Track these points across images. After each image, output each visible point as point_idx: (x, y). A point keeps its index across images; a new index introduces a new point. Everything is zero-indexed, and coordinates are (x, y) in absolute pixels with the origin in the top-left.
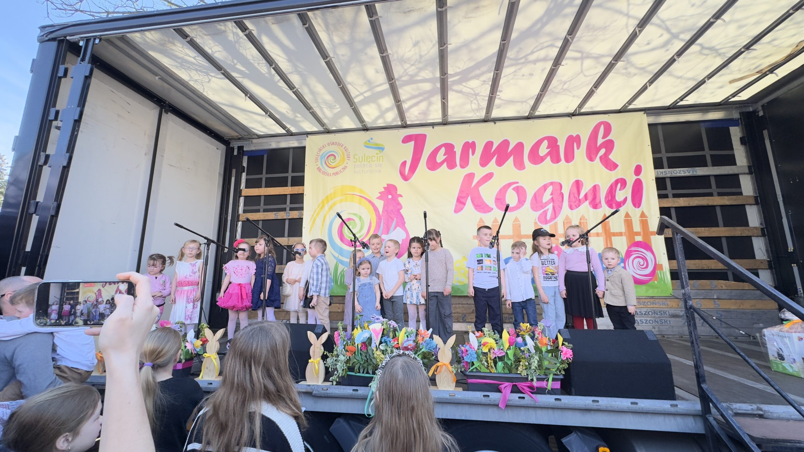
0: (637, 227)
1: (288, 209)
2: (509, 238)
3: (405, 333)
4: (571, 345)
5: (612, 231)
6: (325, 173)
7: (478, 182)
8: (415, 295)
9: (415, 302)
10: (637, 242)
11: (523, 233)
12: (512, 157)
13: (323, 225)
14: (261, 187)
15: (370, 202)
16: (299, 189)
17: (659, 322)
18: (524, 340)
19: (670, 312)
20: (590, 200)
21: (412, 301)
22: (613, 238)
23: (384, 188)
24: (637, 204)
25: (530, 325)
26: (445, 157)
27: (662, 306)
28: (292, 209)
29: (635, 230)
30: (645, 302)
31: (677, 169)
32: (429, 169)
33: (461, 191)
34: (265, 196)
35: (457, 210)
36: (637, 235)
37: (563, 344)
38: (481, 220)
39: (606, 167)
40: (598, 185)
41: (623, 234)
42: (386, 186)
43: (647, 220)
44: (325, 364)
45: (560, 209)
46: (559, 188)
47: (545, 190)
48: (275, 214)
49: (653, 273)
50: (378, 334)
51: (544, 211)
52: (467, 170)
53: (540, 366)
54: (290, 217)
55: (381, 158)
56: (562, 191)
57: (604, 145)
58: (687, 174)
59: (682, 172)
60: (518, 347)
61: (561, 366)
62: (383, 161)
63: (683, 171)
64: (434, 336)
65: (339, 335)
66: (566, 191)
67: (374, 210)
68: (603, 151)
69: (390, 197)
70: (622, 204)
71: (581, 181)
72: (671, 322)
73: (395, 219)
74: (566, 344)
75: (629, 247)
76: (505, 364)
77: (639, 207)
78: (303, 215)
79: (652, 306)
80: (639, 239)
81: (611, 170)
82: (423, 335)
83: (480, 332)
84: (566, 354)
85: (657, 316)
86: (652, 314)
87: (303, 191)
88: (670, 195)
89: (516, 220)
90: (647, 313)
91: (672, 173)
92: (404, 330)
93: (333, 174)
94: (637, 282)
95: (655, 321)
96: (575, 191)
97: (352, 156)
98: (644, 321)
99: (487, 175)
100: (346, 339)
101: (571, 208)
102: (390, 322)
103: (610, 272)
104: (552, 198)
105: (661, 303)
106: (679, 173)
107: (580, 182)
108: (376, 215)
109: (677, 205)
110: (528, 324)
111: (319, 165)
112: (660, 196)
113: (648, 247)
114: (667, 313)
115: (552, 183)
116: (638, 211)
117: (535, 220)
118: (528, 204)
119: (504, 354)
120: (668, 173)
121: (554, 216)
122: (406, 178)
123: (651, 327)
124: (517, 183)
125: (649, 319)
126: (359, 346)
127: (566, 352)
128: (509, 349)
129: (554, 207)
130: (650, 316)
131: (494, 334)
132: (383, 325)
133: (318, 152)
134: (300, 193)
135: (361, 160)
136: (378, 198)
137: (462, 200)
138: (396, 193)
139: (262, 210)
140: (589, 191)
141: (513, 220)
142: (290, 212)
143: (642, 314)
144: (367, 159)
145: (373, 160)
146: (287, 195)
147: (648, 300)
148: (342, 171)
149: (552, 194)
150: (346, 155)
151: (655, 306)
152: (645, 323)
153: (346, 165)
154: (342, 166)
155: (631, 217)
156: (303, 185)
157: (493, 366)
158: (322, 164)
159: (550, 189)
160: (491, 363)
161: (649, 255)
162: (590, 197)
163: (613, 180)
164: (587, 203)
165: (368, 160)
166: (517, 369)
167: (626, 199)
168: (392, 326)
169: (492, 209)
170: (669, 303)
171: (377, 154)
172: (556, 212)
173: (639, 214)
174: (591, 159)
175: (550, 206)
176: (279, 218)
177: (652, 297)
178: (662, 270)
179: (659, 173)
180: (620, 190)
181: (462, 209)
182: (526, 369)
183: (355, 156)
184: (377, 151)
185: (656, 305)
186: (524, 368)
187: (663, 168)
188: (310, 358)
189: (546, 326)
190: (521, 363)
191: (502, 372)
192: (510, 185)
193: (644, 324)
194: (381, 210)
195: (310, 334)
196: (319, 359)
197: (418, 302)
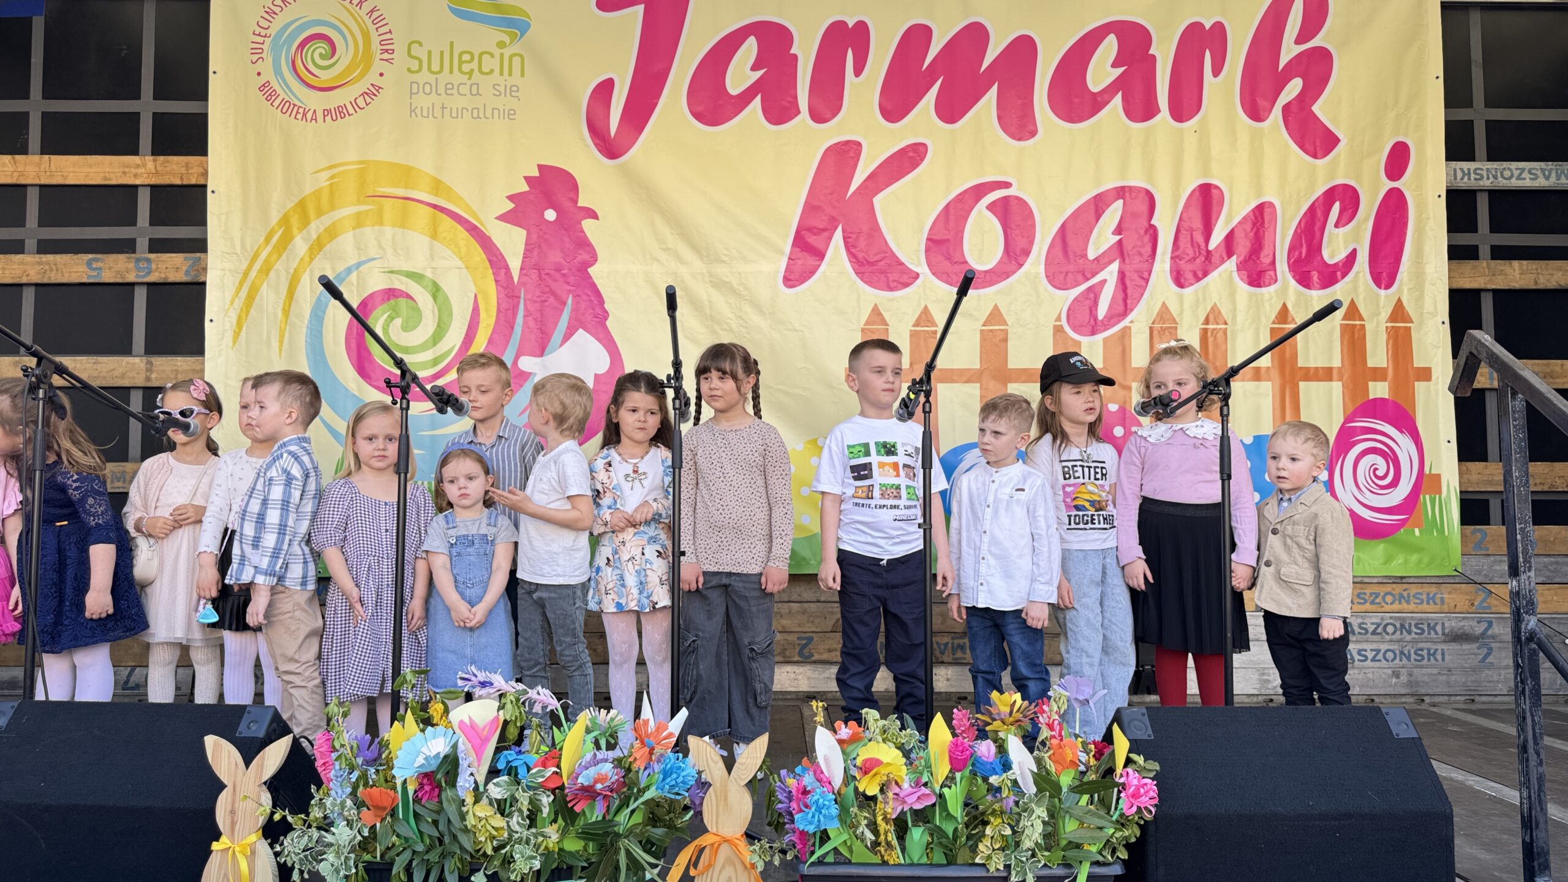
0: (1378, 355)
1: (142, 243)
2: (968, 381)
3: (588, 731)
4: (1156, 766)
5: (1301, 363)
6: (289, 108)
7: (872, 177)
8: (631, 580)
9: (633, 605)
10: (1375, 400)
11: (1015, 362)
12: (994, 91)
13: (286, 312)
14: (24, 152)
15: (474, 230)
16: (187, 166)
17: (1413, 656)
18: (1002, 749)
19: (1447, 625)
20: (1241, 258)
21: (623, 601)
22: (1302, 384)
23: (528, 179)
24: (1384, 274)
25: (1023, 699)
26: (760, 73)
27: (1425, 607)
28: (158, 246)
29: (1371, 363)
30: (1377, 595)
31: (1514, 165)
32: (698, 116)
33: (810, 208)
34: (42, 187)
35: (794, 277)
36: (1375, 380)
37: (1129, 761)
38: (876, 314)
39: (1302, 147)
40: (1271, 205)
41: (1335, 374)
42: (535, 173)
43: (1408, 330)
44: (277, 855)
45: (1143, 283)
46: (1144, 208)
47: (1098, 217)
48: (89, 264)
49: (1410, 505)
50: (486, 740)
51: (1090, 289)
52: (833, 132)
53: (1050, 837)
54: (152, 278)
55: (517, 61)
56: (1152, 222)
57: (1298, 66)
58: (1541, 183)
59: (1526, 175)
60: (980, 772)
61: (1118, 835)
62: (523, 75)
63: (1530, 172)
64: (692, 740)
65: (334, 750)
66: (1165, 222)
67: (490, 261)
68: (1294, 88)
69: (550, 215)
70: (1339, 274)
71: (1217, 187)
72: (1447, 657)
73: (570, 301)
74: (1140, 759)
75: (1348, 419)
76: (936, 832)
77: (1388, 286)
78: (205, 269)
79: (1396, 607)
80: (1379, 390)
81: (1315, 156)
82: (652, 741)
83: (852, 723)
84: (1136, 795)
85: (1408, 638)
86: (1394, 633)
87: (205, 174)
88: (1485, 250)
89: (995, 316)
90: (1380, 630)
91: (1495, 177)
92: (584, 718)
93: (327, 112)
94: (1364, 530)
95: (1402, 653)
96: (1197, 223)
97: (399, 47)
98: (1370, 655)
99: (903, 152)
100: (360, 760)
101: (1179, 280)
102: (532, 694)
103: (1285, 504)
104: (1120, 242)
105: (1424, 597)
106: (1518, 178)
107: (1214, 191)
108: (496, 281)
109: (1500, 284)
110: (1018, 696)
111: (268, 75)
112: (1456, 253)
113: (1406, 422)
114: (1439, 628)
115: (1121, 192)
116: (1386, 298)
117: (1059, 319)
118: (1035, 264)
119: (933, 800)
120: (1484, 173)
121: (1121, 308)
122: (611, 149)
123: (1389, 672)
124: (1007, 185)
125: (1383, 647)
126: (411, 789)
127: (1138, 788)
128: (949, 781)
129: (1122, 276)
130: (1387, 637)
131: (903, 728)
132: (501, 707)
133: (265, 24)
134: (193, 181)
135: (436, 67)
136: (503, 218)
137: (812, 240)
138: (576, 202)
139: (31, 244)
140: (1240, 223)
141: (984, 319)
142: (152, 256)
143: (1367, 631)
144: (461, 63)
145: (485, 69)
146: (136, 187)
147: (1388, 588)
148: (361, 102)
149: (1118, 230)
150: (375, 40)
151: (1405, 606)
152: (1373, 660)
153: (379, 82)
154: (363, 86)
155: (1362, 319)
156: (204, 153)
157: (895, 842)
158: (278, 72)
159: (1114, 213)
160: (886, 833)
161: (1404, 445)
162: (1243, 246)
163: (1320, 190)
164: (1231, 264)
165: (466, 68)
166: (974, 850)
167: (1352, 257)
168: (537, 709)
169: (917, 276)
170: (1446, 596)
171: (501, 45)
172: (1129, 292)
173: (1386, 313)
174: (1256, 113)
175: (1110, 273)
176: (108, 277)
177: (1401, 580)
178: (1440, 492)
179: (1459, 175)
180: (1337, 226)
181: (812, 272)
182: (1002, 849)
183: (415, 46)
184: (498, 35)
185: (1408, 602)
186: (997, 846)
187: (1471, 158)
188: (217, 835)
189: (1076, 699)
190: (988, 831)
191: (925, 860)
192: (979, 191)
193: (1368, 663)
194: (515, 264)
195: (216, 745)
196: (254, 838)
197: (646, 601)
